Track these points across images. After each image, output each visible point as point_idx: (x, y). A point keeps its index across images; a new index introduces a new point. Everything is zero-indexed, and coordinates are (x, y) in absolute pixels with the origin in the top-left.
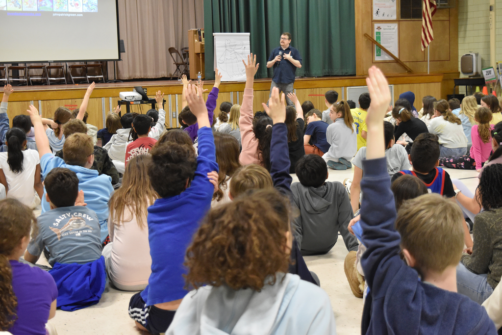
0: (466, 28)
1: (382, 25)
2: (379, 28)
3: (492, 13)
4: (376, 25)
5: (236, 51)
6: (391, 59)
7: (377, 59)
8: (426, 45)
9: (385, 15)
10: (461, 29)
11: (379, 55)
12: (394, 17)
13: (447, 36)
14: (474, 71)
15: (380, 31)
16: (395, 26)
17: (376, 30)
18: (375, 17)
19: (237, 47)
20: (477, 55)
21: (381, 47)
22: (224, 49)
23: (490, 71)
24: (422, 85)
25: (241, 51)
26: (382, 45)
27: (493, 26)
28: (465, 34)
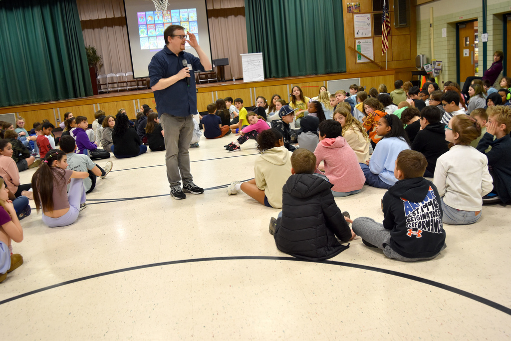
0: (420, 39)
1: (361, 41)
2: (359, 42)
3: (432, 28)
4: (357, 41)
5: (255, 64)
6: (368, 61)
7: (359, 61)
8: (385, 52)
9: (364, 34)
10: (418, 39)
11: (360, 59)
12: (370, 35)
13: (409, 45)
14: (421, 66)
15: (360, 44)
16: (371, 40)
17: (357, 44)
18: (356, 36)
19: (255, 61)
20: (423, 56)
21: (361, 55)
22: (247, 63)
23: (428, 66)
24: (381, 77)
25: (257, 64)
26: (362, 53)
27: (432, 37)
28: (420, 42)
